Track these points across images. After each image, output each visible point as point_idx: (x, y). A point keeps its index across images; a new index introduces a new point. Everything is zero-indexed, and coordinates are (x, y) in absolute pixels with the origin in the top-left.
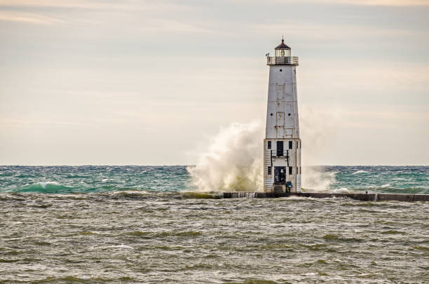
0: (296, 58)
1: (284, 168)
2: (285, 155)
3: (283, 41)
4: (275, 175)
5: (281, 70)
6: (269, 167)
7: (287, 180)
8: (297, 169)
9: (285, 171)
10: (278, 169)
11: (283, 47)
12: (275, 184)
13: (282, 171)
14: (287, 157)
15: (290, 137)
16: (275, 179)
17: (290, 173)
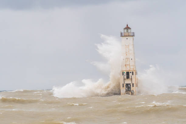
0: (133, 33)
1: (130, 84)
2: (130, 78)
3: (127, 25)
4: (126, 87)
5: (127, 39)
6: (123, 84)
7: (132, 90)
8: (136, 84)
9: (130, 85)
10: (127, 85)
11: (127, 28)
12: (126, 92)
13: (129, 86)
14: (131, 79)
15: (133, 70)
16: (126, 89)
17: (133, 86)
